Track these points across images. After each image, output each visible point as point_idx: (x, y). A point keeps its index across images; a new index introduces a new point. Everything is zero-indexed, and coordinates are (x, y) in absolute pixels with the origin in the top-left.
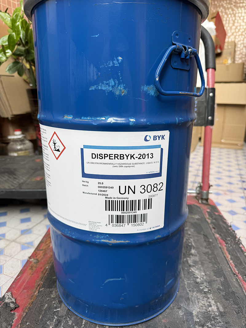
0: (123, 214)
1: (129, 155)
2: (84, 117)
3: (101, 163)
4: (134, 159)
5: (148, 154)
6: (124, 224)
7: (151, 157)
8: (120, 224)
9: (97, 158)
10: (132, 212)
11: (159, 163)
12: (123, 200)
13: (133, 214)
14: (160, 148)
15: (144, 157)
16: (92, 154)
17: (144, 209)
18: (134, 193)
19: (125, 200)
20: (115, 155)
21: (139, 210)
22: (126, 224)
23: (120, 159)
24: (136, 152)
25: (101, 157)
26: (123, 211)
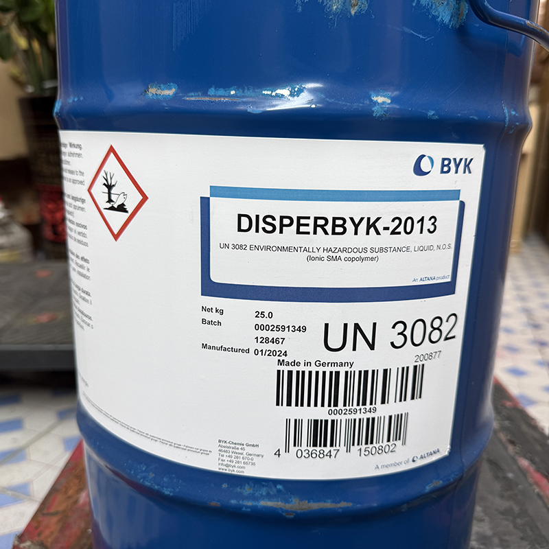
0: (333, 417)
1: (362, 219)
2: (217, 87)
3: (268, 248)
4: (378, 233)
5: (422, 220)
6: (334, 448)
7: (429, 230)
8: (322, 448)
9: (257, 231)
10: (363, 411)
11: (452, 251)
12: (334, 369)
13: (365, 416)
14: (458, 201)
15: (408, 230)
16: (240, 216)
17: (401, 401)
18: (372, 347)
19: (342, 370)
20: (316, 219)
21: (383, 402)
22: (343, 448)
23: (334, 233)
24: (386, 212)
25: (272, 225)
26: (333, 408)
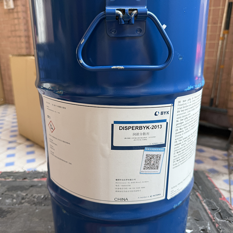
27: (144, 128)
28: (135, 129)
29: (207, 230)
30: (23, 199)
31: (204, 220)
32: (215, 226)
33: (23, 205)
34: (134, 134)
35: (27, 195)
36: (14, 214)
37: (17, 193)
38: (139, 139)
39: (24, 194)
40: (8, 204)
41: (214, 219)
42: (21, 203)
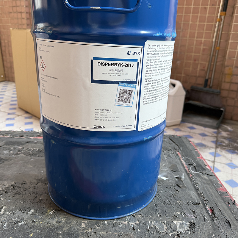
27: (119, 65)
28: (111, 65)
29: (181, 178)
30: (19, 151)
31: (180, 171)
32: (189, 176)
33: (19, 155)
34: (110, 70)
35: (23, 148)
36: (11, 161)
37: (14, 146)
38: (114, 75)
39: (21, 148)
40: (5, 154)
41: (189, 171)
42: (17, 154)
